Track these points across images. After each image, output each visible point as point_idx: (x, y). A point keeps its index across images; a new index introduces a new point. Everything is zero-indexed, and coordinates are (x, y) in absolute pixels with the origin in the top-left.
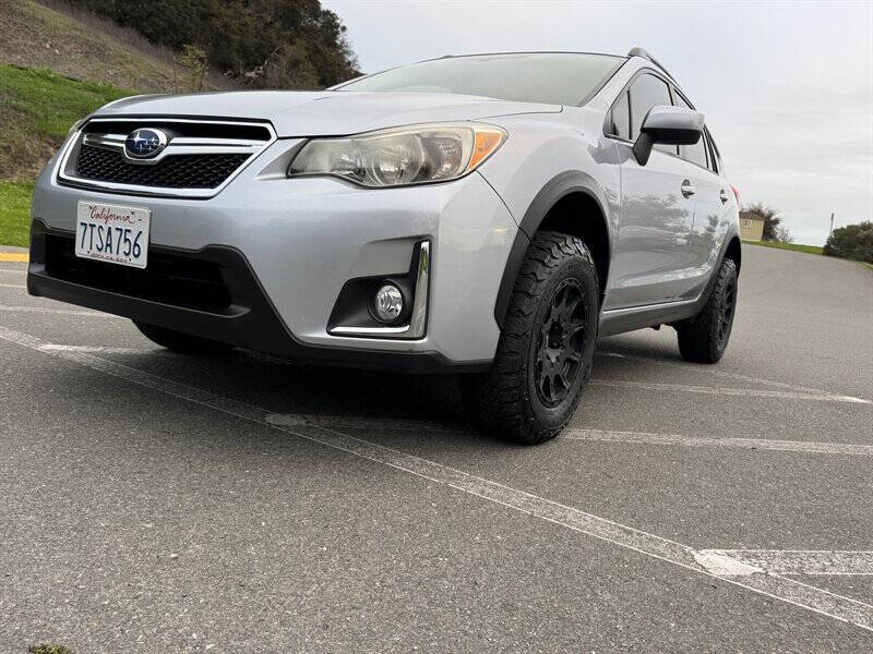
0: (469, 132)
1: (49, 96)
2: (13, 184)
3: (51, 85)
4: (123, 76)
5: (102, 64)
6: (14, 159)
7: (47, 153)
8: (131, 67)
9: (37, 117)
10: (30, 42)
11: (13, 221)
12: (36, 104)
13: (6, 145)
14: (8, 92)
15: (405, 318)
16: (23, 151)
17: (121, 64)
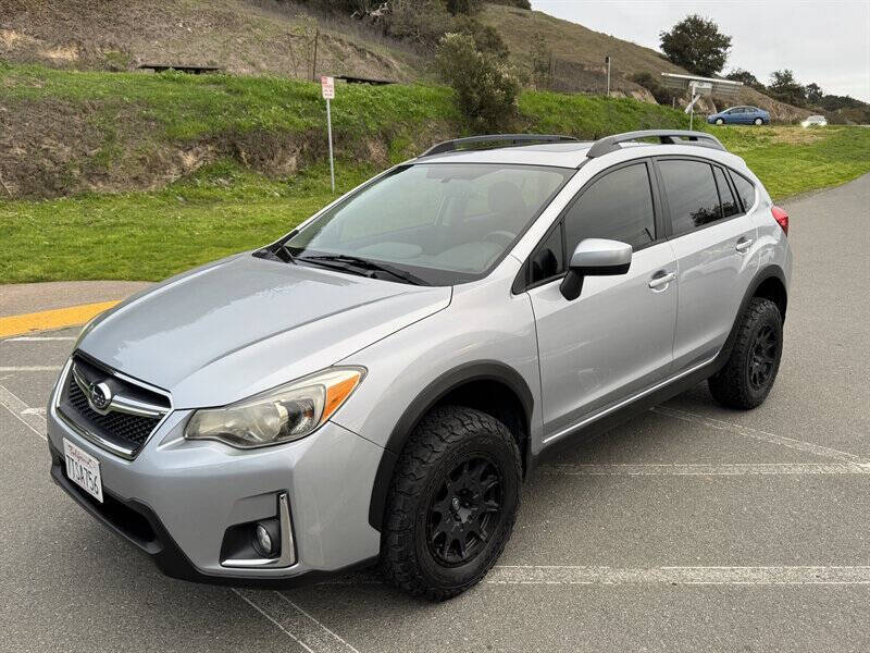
0: (322, 388)
1: (175, 99)
2: (151, 194)
3: (177, 86)
4: (251, 43)
5: (231, 34)
6: (151, 169)
7: (178, 157)
8: (258, 31)
9: (167, 124)
10: (165, 26)
11: (144, 249)
12: (164, 110)
13: (141, 157)
14: (138, 103)
15: (276, 551)
16: (157, 159)
17: (249, 30)
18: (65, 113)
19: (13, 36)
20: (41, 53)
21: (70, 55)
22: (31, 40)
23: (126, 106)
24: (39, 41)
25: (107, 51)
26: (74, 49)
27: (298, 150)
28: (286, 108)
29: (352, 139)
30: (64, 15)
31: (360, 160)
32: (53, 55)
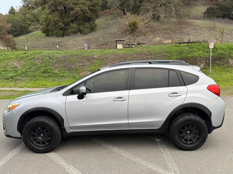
18: (147, 55)
19: (158, 38)
20: (163, 41)
21: (170, 41)
22: (162, 39)
23: (161, 53)
24: (163, 39)
25: (178, 40)
26: (171, 40)
27: (205, 62)
28: (204, 51)
29: (224, 59)
30: (170, 33)
31: (225, 65)
32: (165, 42)
